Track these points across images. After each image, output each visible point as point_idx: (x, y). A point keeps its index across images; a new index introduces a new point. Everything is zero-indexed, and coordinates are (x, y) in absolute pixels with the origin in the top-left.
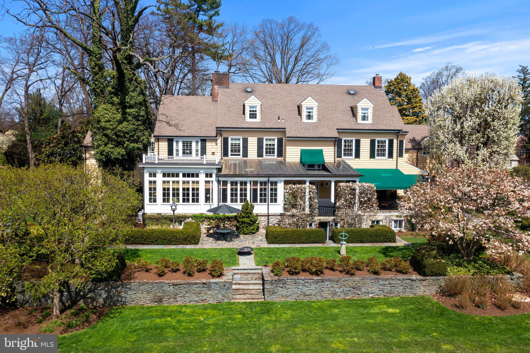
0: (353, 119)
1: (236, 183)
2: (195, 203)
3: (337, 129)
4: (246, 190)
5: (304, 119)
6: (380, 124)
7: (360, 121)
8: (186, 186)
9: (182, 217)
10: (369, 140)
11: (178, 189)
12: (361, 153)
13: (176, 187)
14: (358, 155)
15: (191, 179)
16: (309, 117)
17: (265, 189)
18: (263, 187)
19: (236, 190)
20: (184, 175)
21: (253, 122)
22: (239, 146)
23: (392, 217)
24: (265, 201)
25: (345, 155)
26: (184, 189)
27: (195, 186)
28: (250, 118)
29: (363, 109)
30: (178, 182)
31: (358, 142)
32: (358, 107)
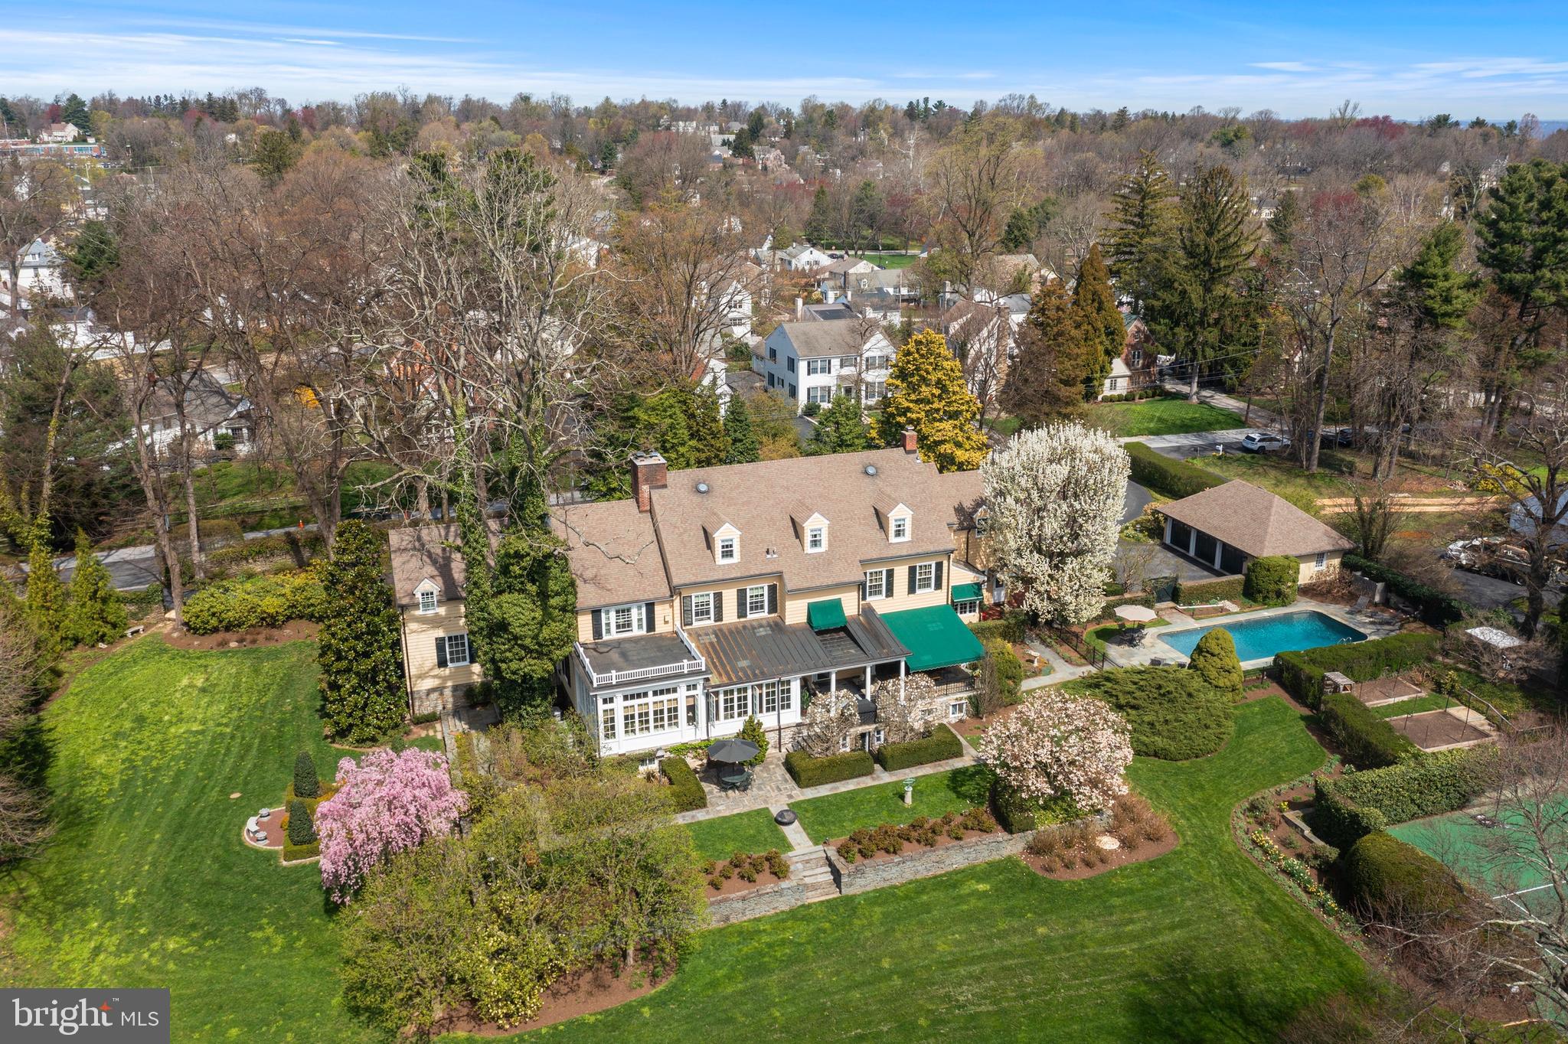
0: (881, 535)
1: (732, 692)
2: (674, 729)
3: (860, 561)
4: (745, 699)
5: (809, 548)
6: (923, 544)
7: (892, 540)
8: (658, 708)
10: (907, 567)
11: (647, 714)
12: (894, 588)
13: (643, 711)
14: (890, 592)
15: (665, 697)
16: (816, 543)
17: (774, 693)
18: (770, 690)
19: (732, 700)
20: (655, 693)
21: (728, 564)
22: (709, 605)
23: (949, 702)
25: (871, 594)
26: (655, 713)
27: (672, 706)
28: (723, 558)
29: (896, 519)
30: (646, 704)
31: (890, 573)
32: (889, 515)
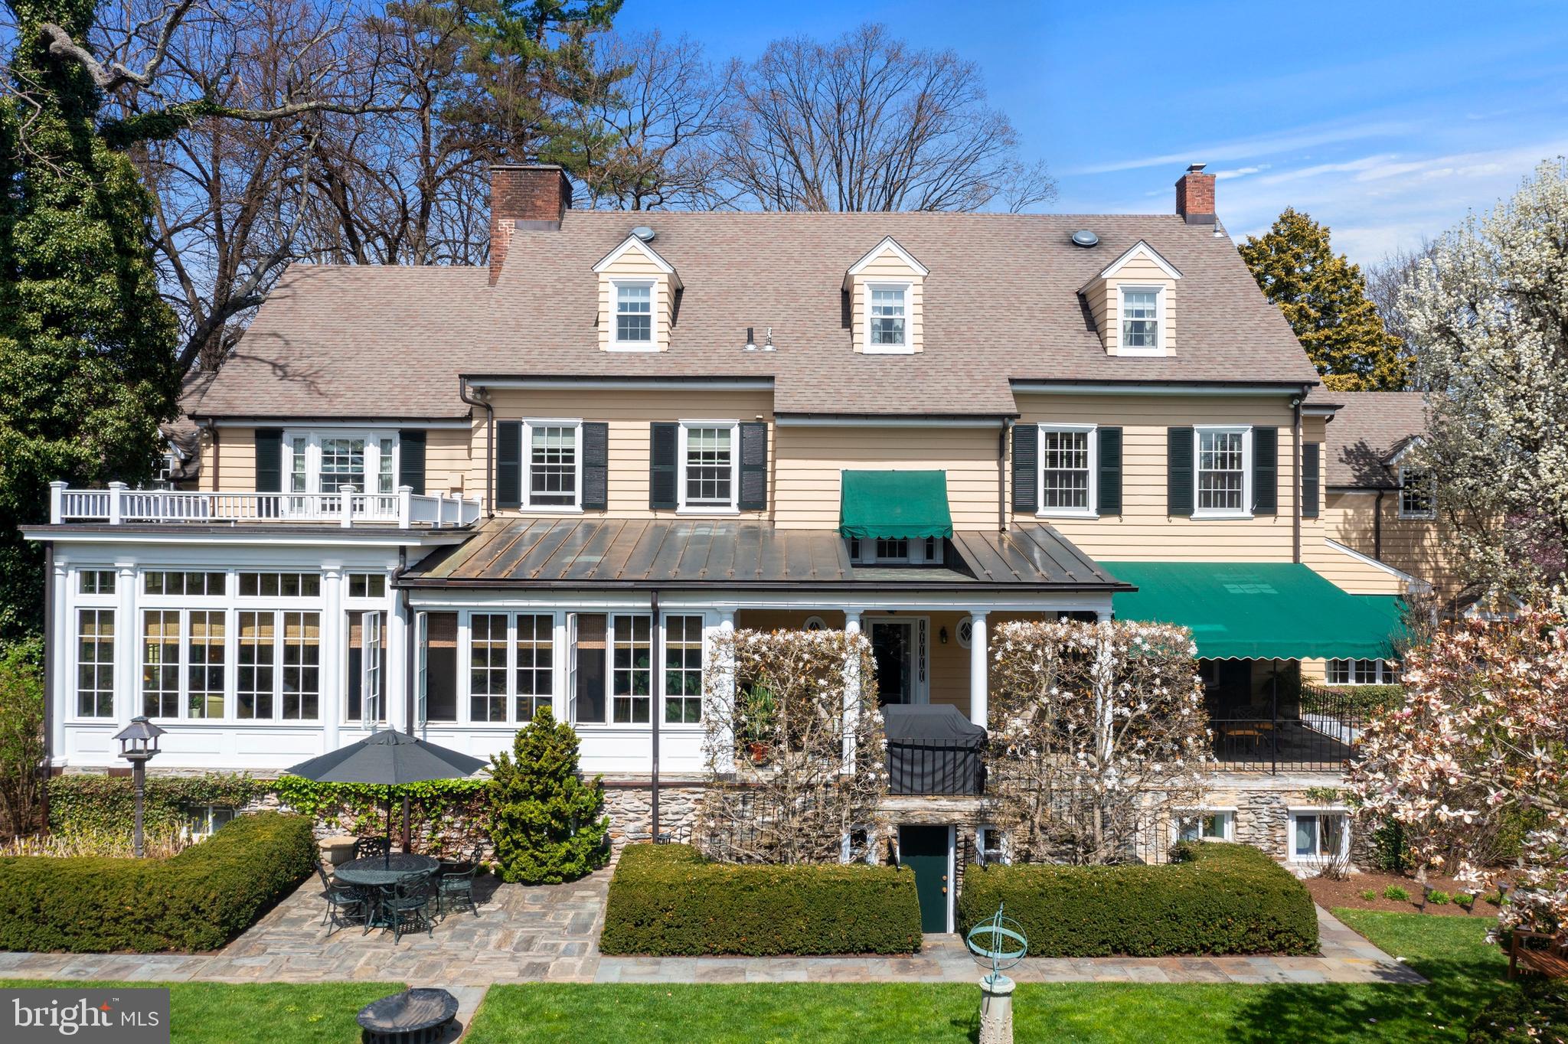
0: (1086, 339)
1: (499, 623)
2: (300, 722)
3: (1012, 381)
4: (545, 656)
5: (865, 340)
6: (1210, 360)
7: (1118, 345)
8: (254, 637)
9: (229, 791)
10: (1164, 430)
11: (218, 652)
12: (1125, 490)
13: (205, 639)
14: (1110, 502)
15: (279, 603)
16: (888, 331)
17: (642, 654)
18: (632, 644)
19: (500, 656)
20: (248, 585)
21: (631, 354)
22: (571, 459)
23: (1284, 799)
24: (641, 714)
25: (1052, 500)
26: (245, 653)
27: (300, 637)
28: (622, 335)
29: (1130, 294)
30: (218, 617)
31: (1110, 443)
32: (1109, 284)
